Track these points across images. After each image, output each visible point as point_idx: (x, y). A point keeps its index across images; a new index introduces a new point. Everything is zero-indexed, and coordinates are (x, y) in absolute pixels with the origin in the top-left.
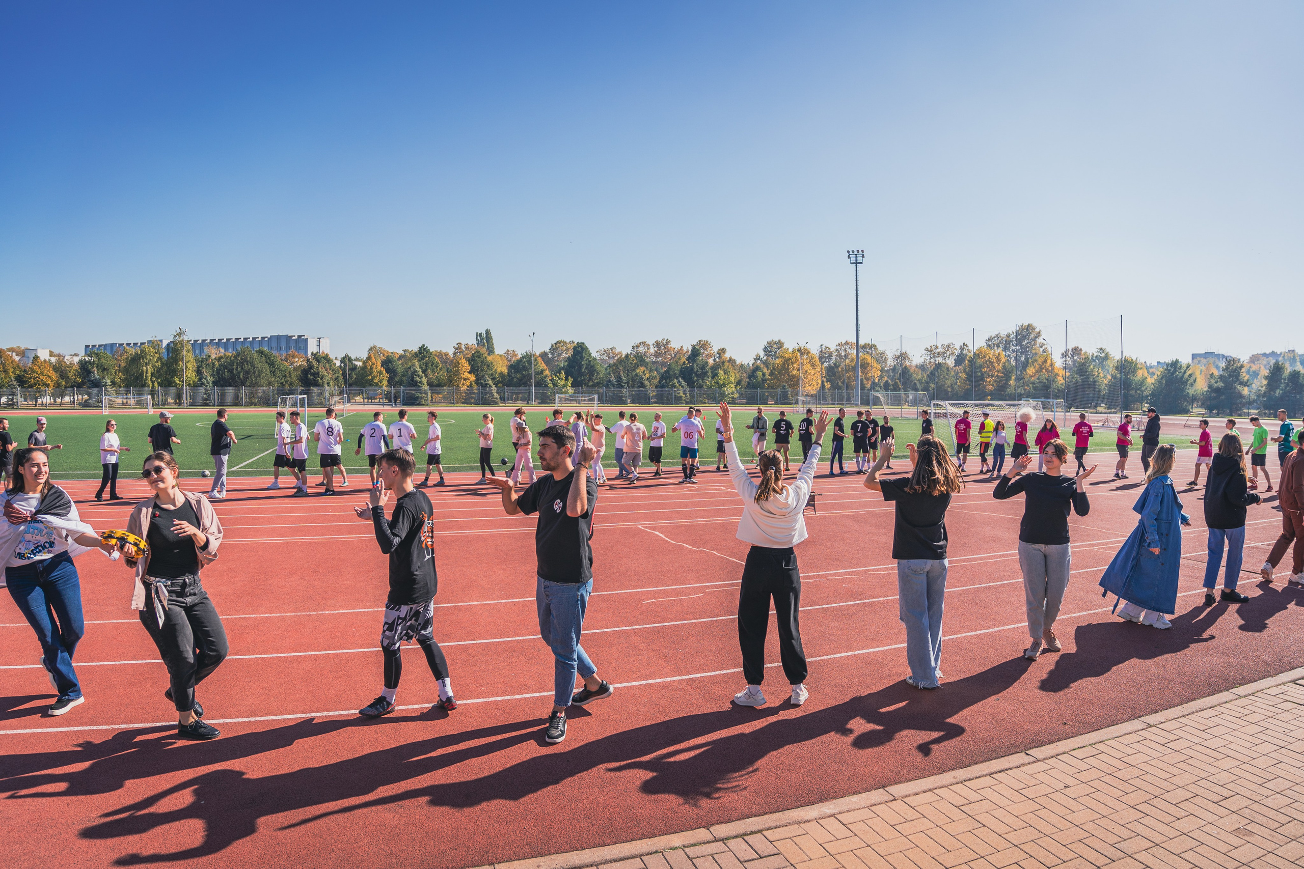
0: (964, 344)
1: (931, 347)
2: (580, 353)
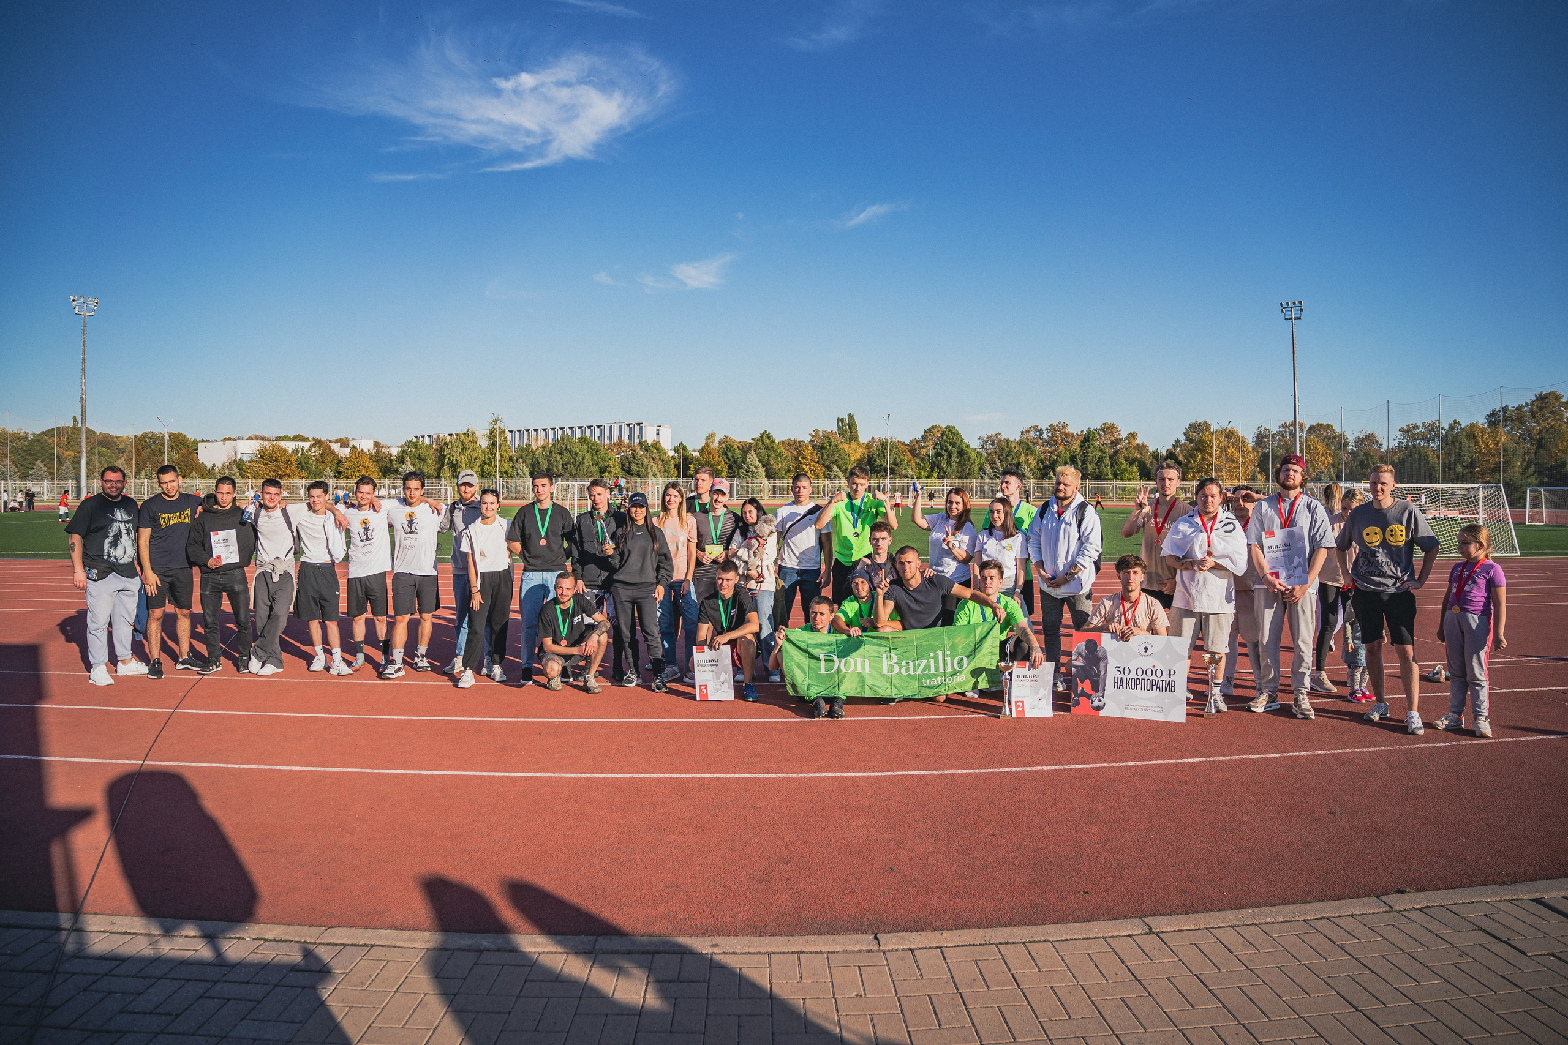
0: (1455, 422)
1: (1408, 426)
2: (949, 439)
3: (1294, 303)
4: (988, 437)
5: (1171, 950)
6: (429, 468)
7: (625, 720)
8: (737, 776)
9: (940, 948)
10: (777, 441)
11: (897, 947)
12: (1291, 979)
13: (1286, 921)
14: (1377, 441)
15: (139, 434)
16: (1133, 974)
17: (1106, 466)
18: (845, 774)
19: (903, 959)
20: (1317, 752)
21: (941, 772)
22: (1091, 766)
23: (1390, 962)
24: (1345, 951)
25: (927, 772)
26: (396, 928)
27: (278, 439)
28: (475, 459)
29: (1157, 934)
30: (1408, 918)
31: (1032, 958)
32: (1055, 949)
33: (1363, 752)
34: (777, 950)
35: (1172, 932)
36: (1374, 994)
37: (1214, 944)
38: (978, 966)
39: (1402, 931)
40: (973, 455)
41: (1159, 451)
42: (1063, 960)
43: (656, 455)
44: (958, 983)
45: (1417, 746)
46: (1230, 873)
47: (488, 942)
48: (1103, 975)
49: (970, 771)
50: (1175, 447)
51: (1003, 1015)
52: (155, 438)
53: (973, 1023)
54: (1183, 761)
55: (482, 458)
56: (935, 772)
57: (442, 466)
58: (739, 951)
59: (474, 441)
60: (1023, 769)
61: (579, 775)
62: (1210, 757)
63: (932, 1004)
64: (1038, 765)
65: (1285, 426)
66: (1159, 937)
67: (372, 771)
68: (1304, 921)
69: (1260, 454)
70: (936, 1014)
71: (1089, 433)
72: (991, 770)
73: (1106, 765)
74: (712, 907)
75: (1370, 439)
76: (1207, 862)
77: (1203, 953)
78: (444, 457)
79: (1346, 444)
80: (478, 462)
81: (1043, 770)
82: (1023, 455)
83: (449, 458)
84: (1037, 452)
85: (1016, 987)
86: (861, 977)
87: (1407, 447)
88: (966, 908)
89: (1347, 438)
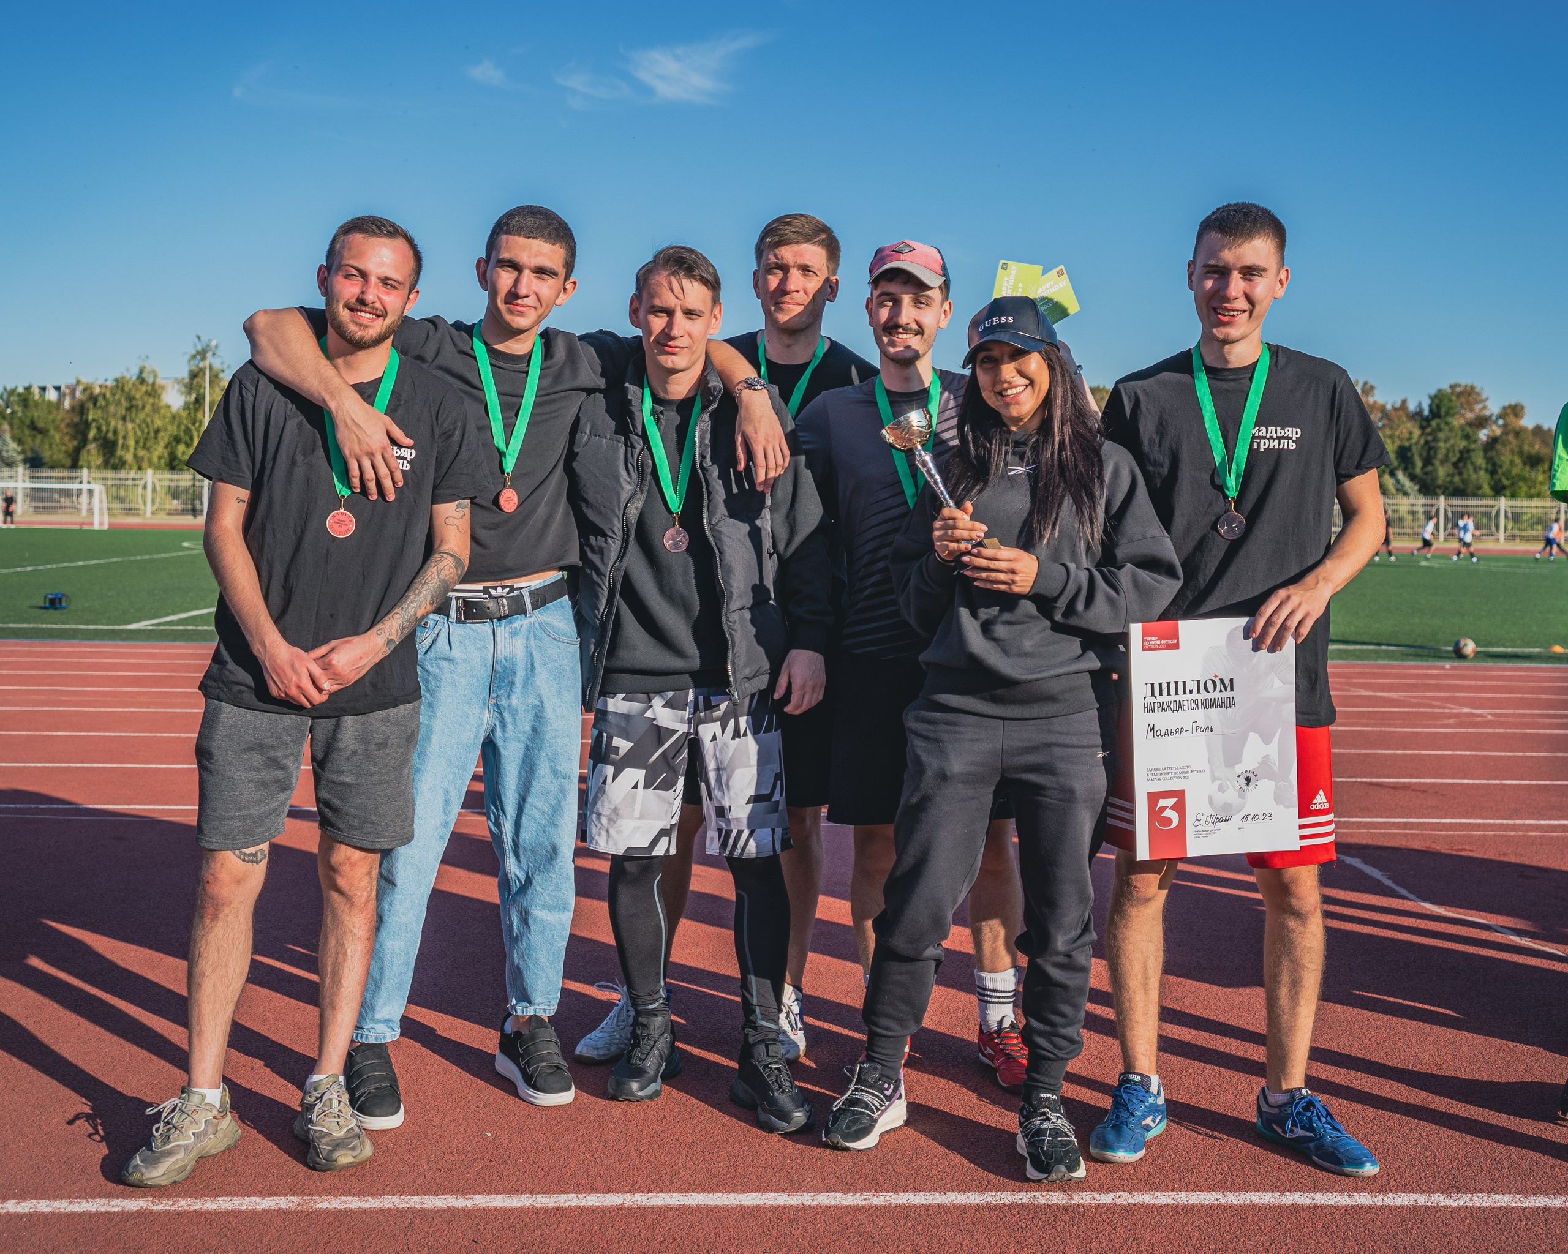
6: (59, 442)
17: (1477, 469)
28: (157, 431)
55: (172, 429)
57: (84, 441)
59: (154, 392)
78: (87, 425)
80: (164, 438)
83: (99, 429)
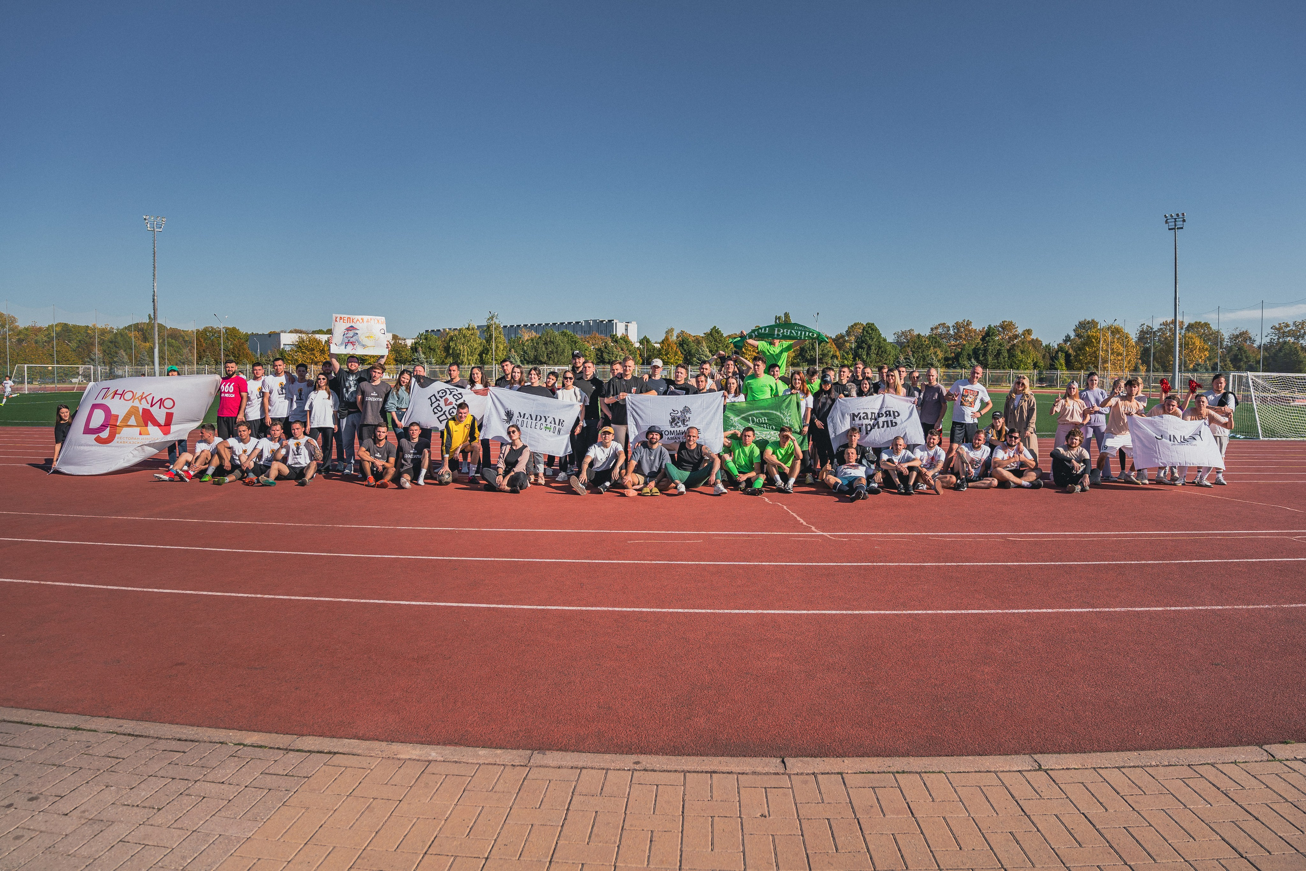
1: (1280, 324)
2: (869, 334)
3: (1178, 215)
4: (903, 333)
5: (1059, 787)
6: (438, 356)
7: (580, 561)
8: (671, 610)
9: (841, 774)
10: (724, 335)
11: (801, 771)
12: (1176, 822)
13: (1171, 765)
14: (1250, 338)
15: (201, 328)
16: (1022, 809)
17: (1004, 358)
18: (765, 612)
19: (806, 782)
20: (1197, 608)
21: (849, 612)
22: (986, 611)
23: (1274, 810)
24: (1229, 797)
25: (838, 612)
26: (359, 739)
27: (314, 332)
28: (475, 349)
29: (1046, 771)
30: (1290, 768)
31: (927, 787)
32: (949, 780)
33: (1242, 609)
34: (693, 768)
35: (1060, 769)
36: (1259, 841)
37: (1101, 784)
38: (875, 793)
39: (1284, 780)
40: (889, 348)
41: (1051, 345)
42: (956, 791)
43: (624, 346)
44: (856, 808)
45: (1294, 605)
46: (1116, 716)
47: (437, 753)
48: (993, 808)
49: (877, 612)
50: (1066, 341)
51: (896, 842)
52: (215, 332)
53: (868, 849)
54: (1071, 610)
55: (481, 348)
56: (844, 612)
57: (448, 354)
58: (658, 769)
60: (924, 612)
61: (535, 607)
62: (1096, 608)
63: (831, 828)
64: (937, 609)
65: (1165, 324)
66: (1048, 774)
67: (359, 601)
68: (1189, 765)
69: (1142, 349)
70: (834, 839)
71: (989, 329)
72: (895, 612)
73: (1000, 611)
74: (638, 727)
75: (1244, 336)
76: (1094, 705)
77: (1090, 792)
78: (450, 347)
79: (1222, 341)
80: (478, 352)
81: (942, 613)
82: (932, 348)
83: (453, 349)
84: (944, 346)
85: (911, 815)
86: (767, 798)
87: (1278, 343)
88: (867, 737)
89: (1223, 335)
